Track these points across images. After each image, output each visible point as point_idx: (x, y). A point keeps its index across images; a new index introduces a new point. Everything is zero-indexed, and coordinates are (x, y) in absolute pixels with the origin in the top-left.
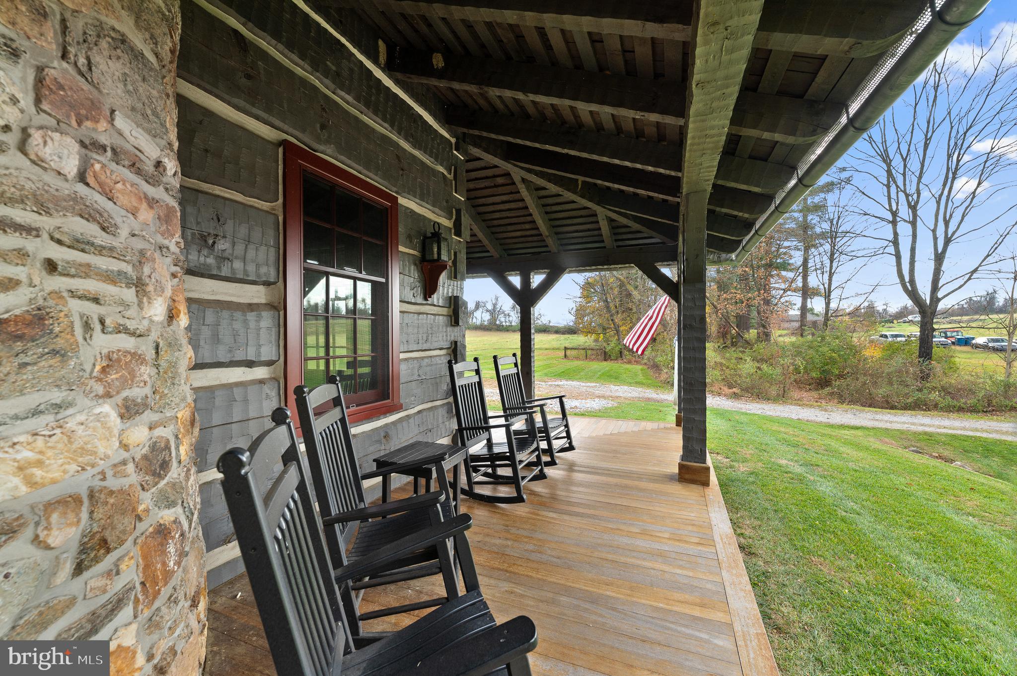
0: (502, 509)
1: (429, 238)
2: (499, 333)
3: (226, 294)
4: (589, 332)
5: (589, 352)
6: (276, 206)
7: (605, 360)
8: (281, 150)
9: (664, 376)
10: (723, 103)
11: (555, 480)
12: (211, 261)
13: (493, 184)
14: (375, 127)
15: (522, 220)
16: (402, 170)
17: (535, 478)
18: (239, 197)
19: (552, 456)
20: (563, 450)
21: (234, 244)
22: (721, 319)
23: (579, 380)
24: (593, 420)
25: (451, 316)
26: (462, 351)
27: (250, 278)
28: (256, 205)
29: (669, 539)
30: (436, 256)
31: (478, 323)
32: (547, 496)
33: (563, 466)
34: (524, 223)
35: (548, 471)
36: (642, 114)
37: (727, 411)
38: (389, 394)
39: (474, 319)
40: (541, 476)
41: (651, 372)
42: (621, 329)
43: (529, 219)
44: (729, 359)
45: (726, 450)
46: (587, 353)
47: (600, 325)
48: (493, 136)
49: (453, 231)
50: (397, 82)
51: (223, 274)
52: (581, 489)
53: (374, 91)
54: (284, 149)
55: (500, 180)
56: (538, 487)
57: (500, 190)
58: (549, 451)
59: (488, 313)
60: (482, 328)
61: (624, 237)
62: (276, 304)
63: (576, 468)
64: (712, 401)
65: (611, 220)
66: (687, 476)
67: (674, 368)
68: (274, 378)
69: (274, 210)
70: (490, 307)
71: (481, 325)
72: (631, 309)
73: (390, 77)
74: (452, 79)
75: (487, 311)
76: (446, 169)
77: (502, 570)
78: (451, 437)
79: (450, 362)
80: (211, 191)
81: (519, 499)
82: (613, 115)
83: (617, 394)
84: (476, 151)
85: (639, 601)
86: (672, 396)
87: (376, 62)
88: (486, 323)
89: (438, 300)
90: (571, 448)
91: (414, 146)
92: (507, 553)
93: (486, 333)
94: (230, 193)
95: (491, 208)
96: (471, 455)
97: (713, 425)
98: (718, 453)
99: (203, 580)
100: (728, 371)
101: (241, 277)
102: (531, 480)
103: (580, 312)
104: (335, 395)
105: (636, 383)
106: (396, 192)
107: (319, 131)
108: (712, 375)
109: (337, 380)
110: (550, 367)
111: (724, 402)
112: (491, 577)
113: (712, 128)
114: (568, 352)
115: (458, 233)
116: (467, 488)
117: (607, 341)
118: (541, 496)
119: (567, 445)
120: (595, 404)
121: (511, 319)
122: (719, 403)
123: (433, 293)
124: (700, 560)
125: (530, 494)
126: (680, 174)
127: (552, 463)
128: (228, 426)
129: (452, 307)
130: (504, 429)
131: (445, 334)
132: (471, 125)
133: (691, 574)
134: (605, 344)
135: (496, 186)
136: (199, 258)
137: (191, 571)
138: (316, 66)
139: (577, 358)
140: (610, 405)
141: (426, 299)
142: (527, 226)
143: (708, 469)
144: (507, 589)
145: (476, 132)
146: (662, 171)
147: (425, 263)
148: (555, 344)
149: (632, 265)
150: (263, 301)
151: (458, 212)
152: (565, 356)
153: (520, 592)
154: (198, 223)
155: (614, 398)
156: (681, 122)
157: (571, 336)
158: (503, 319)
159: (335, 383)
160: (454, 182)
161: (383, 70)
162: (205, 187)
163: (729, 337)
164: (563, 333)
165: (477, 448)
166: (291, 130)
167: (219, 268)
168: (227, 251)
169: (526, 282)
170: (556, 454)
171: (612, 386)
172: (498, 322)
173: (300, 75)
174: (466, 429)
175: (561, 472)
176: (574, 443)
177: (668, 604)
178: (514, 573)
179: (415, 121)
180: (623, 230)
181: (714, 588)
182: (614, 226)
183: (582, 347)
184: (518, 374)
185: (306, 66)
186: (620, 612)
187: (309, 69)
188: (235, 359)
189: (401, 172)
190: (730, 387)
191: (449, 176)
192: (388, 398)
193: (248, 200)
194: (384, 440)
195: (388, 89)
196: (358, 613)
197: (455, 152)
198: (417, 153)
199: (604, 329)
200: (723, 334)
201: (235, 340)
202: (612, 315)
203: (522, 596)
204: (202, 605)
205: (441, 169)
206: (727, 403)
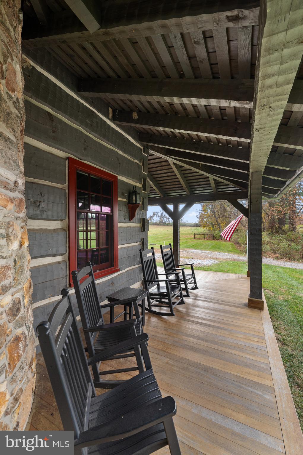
0: (164, 319)
1: (132, 193)
2: (164, 227)
3: (44, 226)
4: (206, 226)
5: (206, 236)
6: (65, 186)
7: (214, 240)
8: (67, 161)
9: (242, 248)
10: (269, 136)
11: (189, 304)
12: (38, 212)
13: (160, 165)
14: (107, 146)
15: (174, 180)
16: (119, 164)
17: (179, 304)
18: (50, 183)
19: (187, 292)
20: (193, 289)
21: (48, 204)
22: (271, 220)
23: (201, 249)
24: (207, 272)
25: (141, 227)
26: (146, 243)
27: (55, 218)
28: (57, 186)
29: (243, 338)
30: (134, 202)
31: (155, 222)
32: (185, 313)
33: (192, 297)
34: (175, 182)
35: (186, 300)
36: (230, 137)
37: (273, 266)
38: (113, 264)
39: (153, 220)
40: (182, 303)
41: (235, 246)
42: (221, 225)
43: (177, 180)
44: (274, 240)
45: (272, 288)
46: (205, 236)
47: (211, 223)
48: (160, 146)
49: (142, 189)
50: (117, 125)
51: (43, 218)
52: (201, 309)
53: (107, 130)
54: (69, 161)
55: (163, 164)
56: (181, 308)
57: (164, 168)
58: (186, 289)
59: (159, 217)
60: (156, 224)
61: (222, 187)
62: (65, 229)
63: (198, 298)
64: (265, 261)
65: (215, 180)
66: (252, 305)
67: (247, 245)
68: (64, 261)
69: (64, 187)
70: (160, 214)
71: (156, 223)
72: (226, 216)
73: (114, 123)
74: (141, 124)
75: (159, 216)
76: (139, 161)
77: (163, 351)
78: (141, 282)
79: (140, 250)
80: (38, 182)
81: (171, 315)
82: (216, 138)
83: (219, 257)
84: (152, 152)
85: (228, 371)
86: (245, 258)
87: (108, 118)
88: (158, 222)
89: (135, 220)
90: (196, 288)
91: (125, 153)
92: (165, 342)
93: (159, 226)
94: (46, 182)
95: (160, 176)
96: (150, 293)
97: (266, 275)
98: (268, 290)
99: (34, 354)
100: (274, 246)
101: (51, 218)
102: (178, 304)
103: (202, 217)
104: (89, 271)
105: (229, 251)
106: (117, 174)
107: (83, 151)
108: (265, 248)
109: (90, 264)
110: (187, 243)
111: (271, 261)
112: (158, 354)
113: (265, 146)
114: (196, 236)
115: (144, 190)
116: (148, 308)
117: (214, 230)
118: (182, 313)
119: (195, 287)
120: (208, 262)
121: (169, 220)
122: (269, 261)
123: (133, 218)
124: (258, 351)
125: (177, 311)
126: (248, 162)
127: (187, 296)
128: (45, 283)
129: (142, 223)
130: (165, 282)
131: (138, 236)
132: (150, 141)
133: (253, 358)
134: (213, 232)
135: (161, 166)
136: (33, 211)
137: (29, 352)
138: (82, 123)
139: (200, 239)
140: (216, 263)
141: (130, 220)
142: (176, 183)
143: (263, 302)
144: (165, 361)
145: (153, 144)
146: (240, 160)
147: (130, 205)
148: (190, 232)
149: (226, 200)
150: (60, 227)
151: (145, 180)
152: (195, 237)
153: (172, 363)
154: (33, 197)
155: (217, 259)
156: (249, 141)
157: (197, 228)
158: (166, 220)
159: (89, 266)
160: (142, 167)
161: (111, 121)
162: (36, 181)
163: (274, 228)
164: (194, 226)
165: (153, 289)
166: (71, 152)
167: (42, 215)
168: (45, 208)
169: (176, 208)
170: (190, 291)
171: (217, 253)
172: (163, 222)
173: (75, 127)
174: (148, 281)
175: (192, 300)
176: (198, 286)
177: (241, 374)
178: (169, 353)
179: (125, 141)
180: (222, 184)
181: (265, 367)
182: (217, 183)
183: (202, 233)
184: (172, 253)
185: (78, 123)
186: (218, 377)
187: (79, 124)
188: (48, 254)
189: (119, 165)
190: (275, 254)
191: (140, 164)
192: (113, 266)
193: (54, 185)
194: (111, 285)
195: (113, 129)
196: (99, 372)
197: (143, 153)
198: (126, 155)
199: (213, 225)
200: (272, 227)
201: (48, 246)
202: (216, 219)
203: (172, 365)
204: (34, 366)
205: (137, 161)
206: (274, 261)
